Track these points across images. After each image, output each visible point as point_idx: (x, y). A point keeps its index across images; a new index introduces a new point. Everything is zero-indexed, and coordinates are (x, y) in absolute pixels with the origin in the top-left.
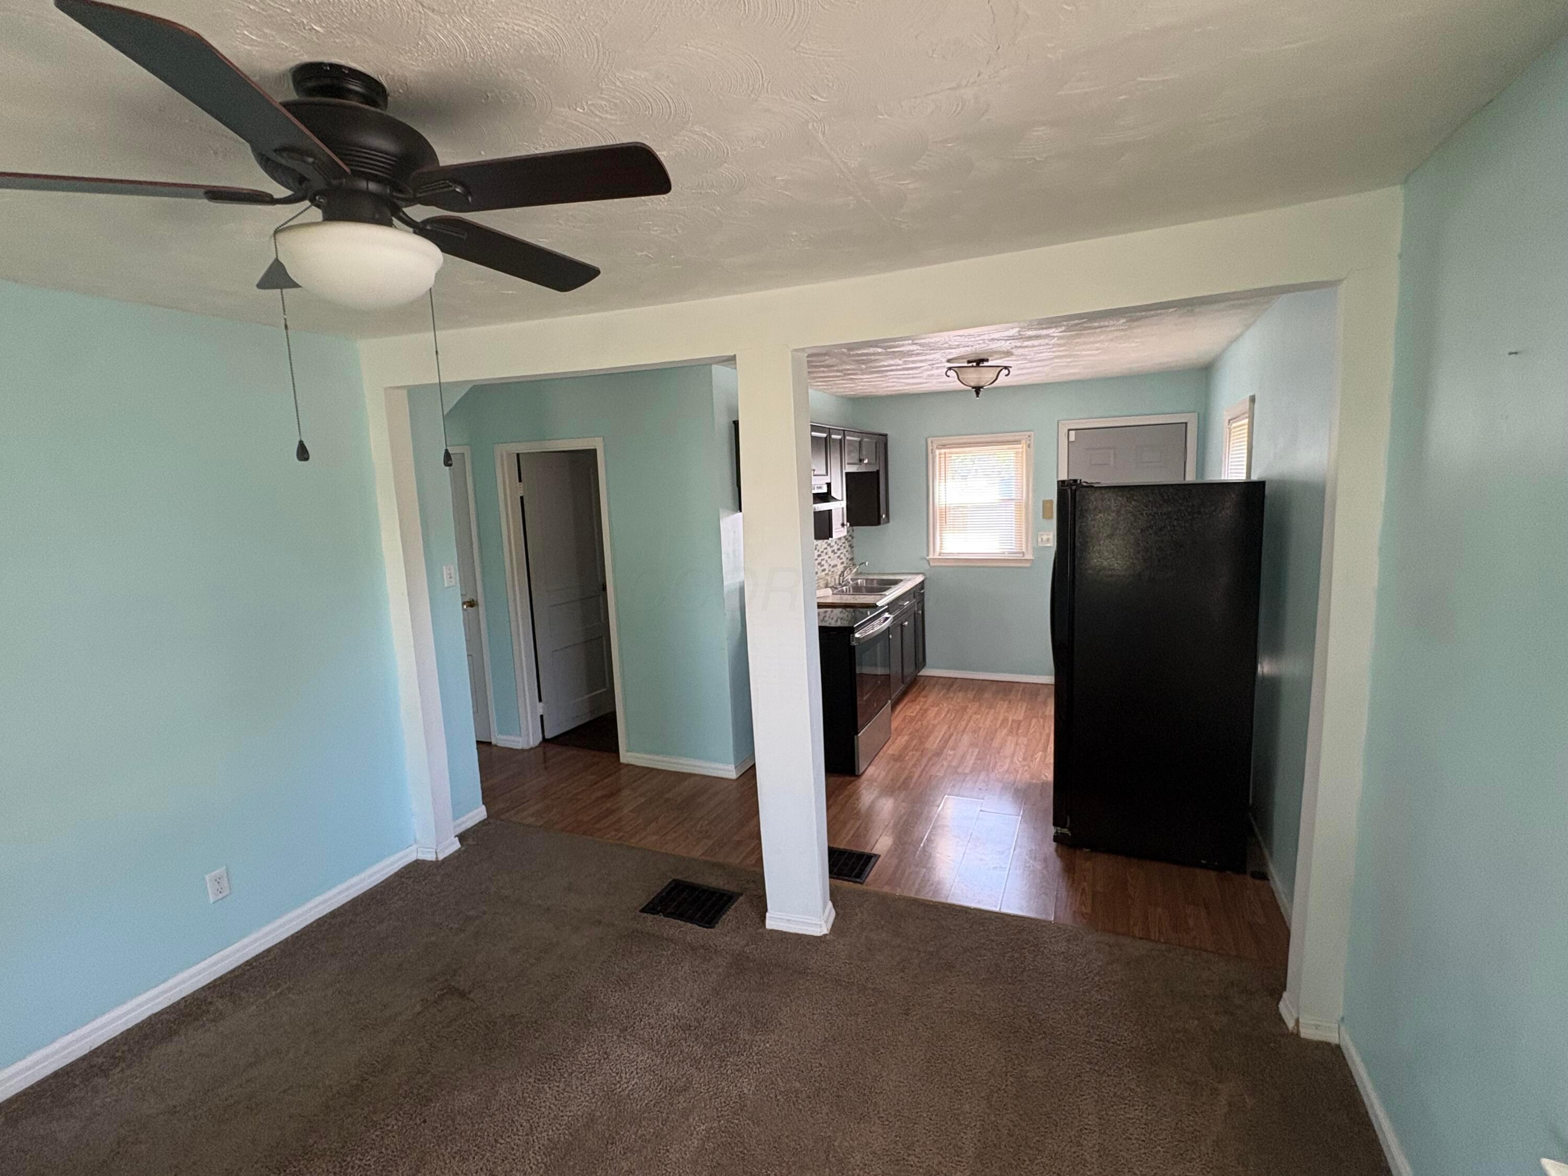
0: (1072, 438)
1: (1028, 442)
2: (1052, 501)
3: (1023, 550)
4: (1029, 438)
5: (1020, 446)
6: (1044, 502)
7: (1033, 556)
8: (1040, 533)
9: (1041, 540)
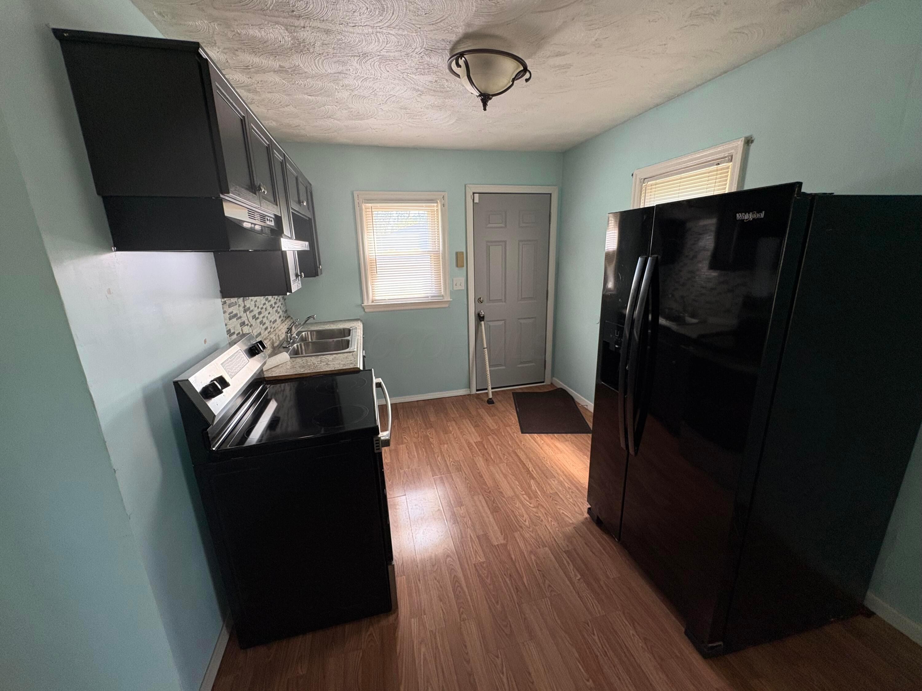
0: (477, 200)
1: (443, 201)
2: (463, 253)
3: (442, 293)
4: (443, 197)
5: (435, 204)
6: (457, 253)
7: (451, 299)
8: (454, 279)
9: (456, 285)
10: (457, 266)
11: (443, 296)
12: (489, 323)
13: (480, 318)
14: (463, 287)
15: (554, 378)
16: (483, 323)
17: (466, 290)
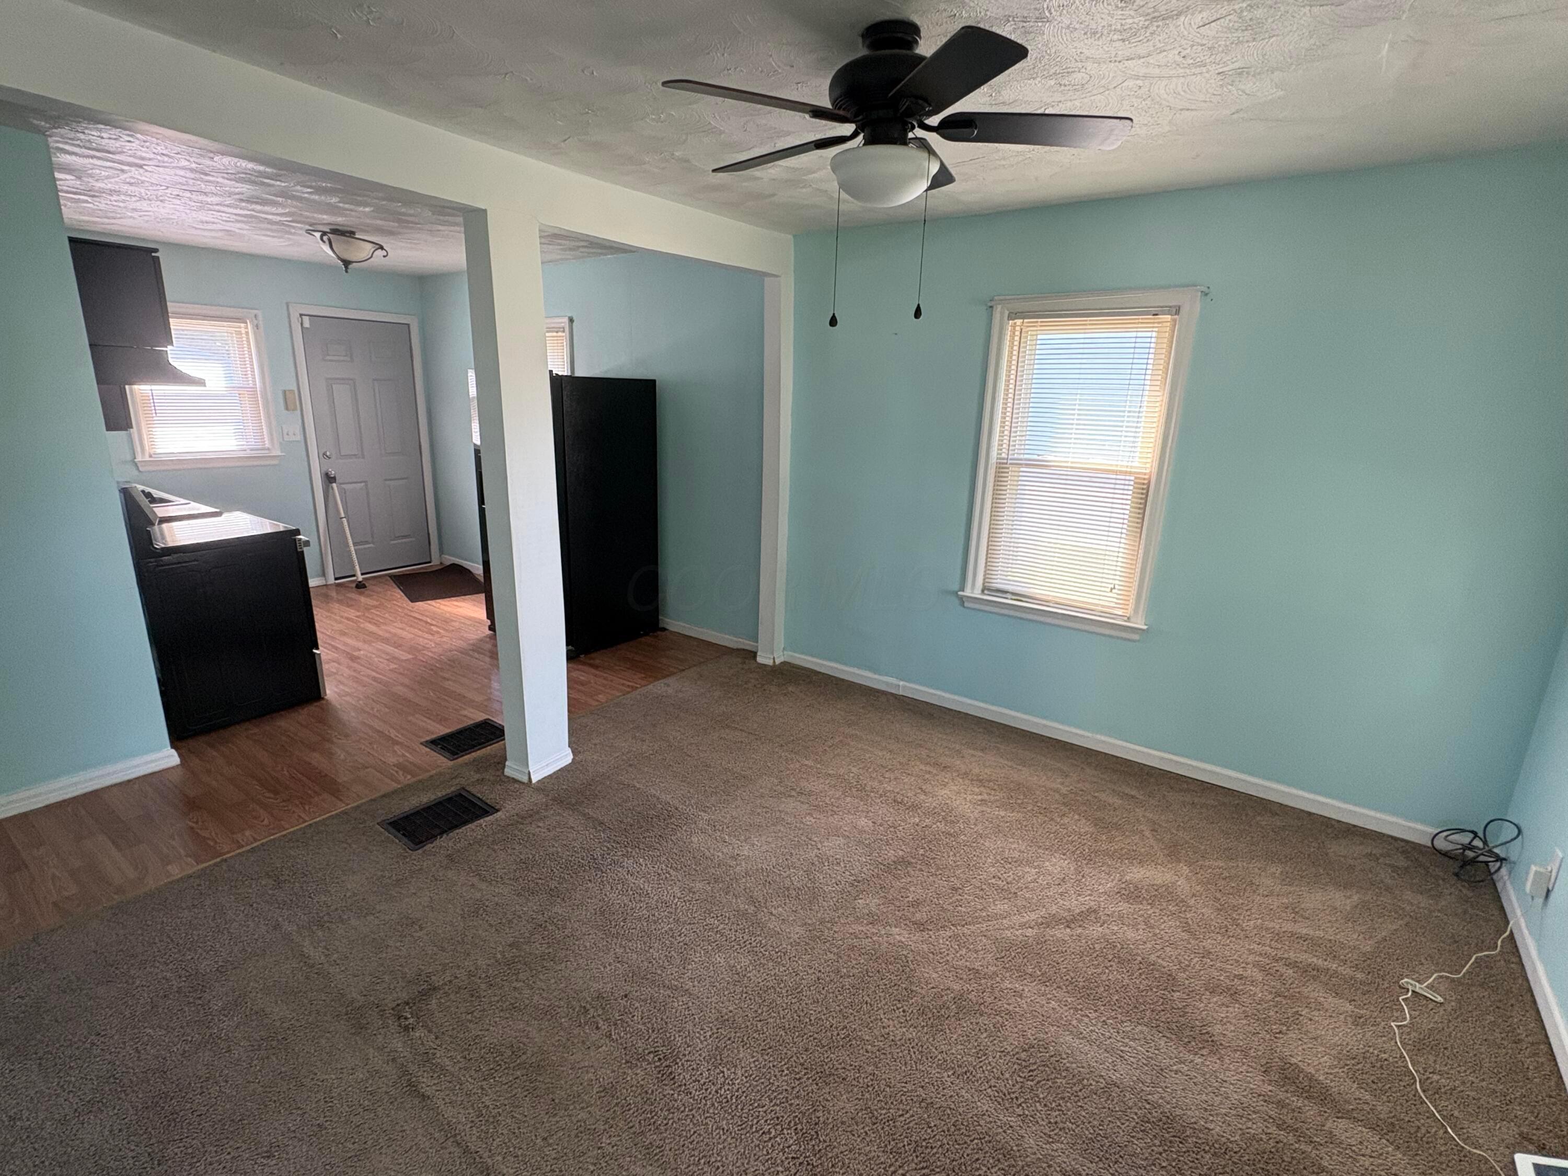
0: (307, 324)
1: (256, 322)
2: (292, 391)
3: (267, 446)
4: (256, 316)
5: (243, 325)
6: (284, 392)
7: (282, 452)
8: (284, 426)
9: (288, 434)
10: (287, 409)
11: (268, 449)
12: (343, 486)
13: (329, 479)
14: (299, 437)
15: (443, 556)
16: (334, 485)
17: (303, 441)
